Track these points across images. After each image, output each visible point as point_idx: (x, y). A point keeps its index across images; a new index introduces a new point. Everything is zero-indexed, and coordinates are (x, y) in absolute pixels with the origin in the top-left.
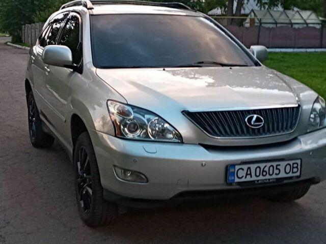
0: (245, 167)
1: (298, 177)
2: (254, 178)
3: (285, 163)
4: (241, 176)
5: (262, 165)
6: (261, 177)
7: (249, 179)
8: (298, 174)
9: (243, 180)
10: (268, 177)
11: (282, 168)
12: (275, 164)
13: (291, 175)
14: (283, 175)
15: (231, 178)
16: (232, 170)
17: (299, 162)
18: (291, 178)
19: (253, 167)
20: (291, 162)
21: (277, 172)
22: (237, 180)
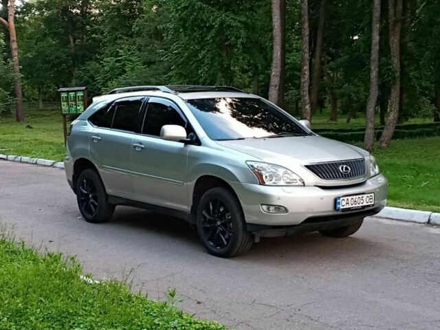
0: (345, 198)
1: (373, 205)
2: (350, 206)
3: (367, 195)
4: (343, 204)
5: (354, 197)
6: (354, 206)
7: (347, 206)
8: (373, 203)
9: (345, 207)
10: (357, 205)
11: (364, 199)
12: (361, 196)
13: (369, 204)
14: (365, 204)
15: (338, 206)
16: (338, 201)
17: (373, 195)
18: (369, 206)
19: (350, 198)
20: (369, 195)
21: (362, 201)
22: (342, 207)
